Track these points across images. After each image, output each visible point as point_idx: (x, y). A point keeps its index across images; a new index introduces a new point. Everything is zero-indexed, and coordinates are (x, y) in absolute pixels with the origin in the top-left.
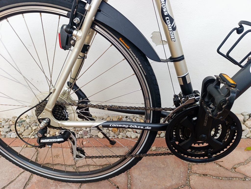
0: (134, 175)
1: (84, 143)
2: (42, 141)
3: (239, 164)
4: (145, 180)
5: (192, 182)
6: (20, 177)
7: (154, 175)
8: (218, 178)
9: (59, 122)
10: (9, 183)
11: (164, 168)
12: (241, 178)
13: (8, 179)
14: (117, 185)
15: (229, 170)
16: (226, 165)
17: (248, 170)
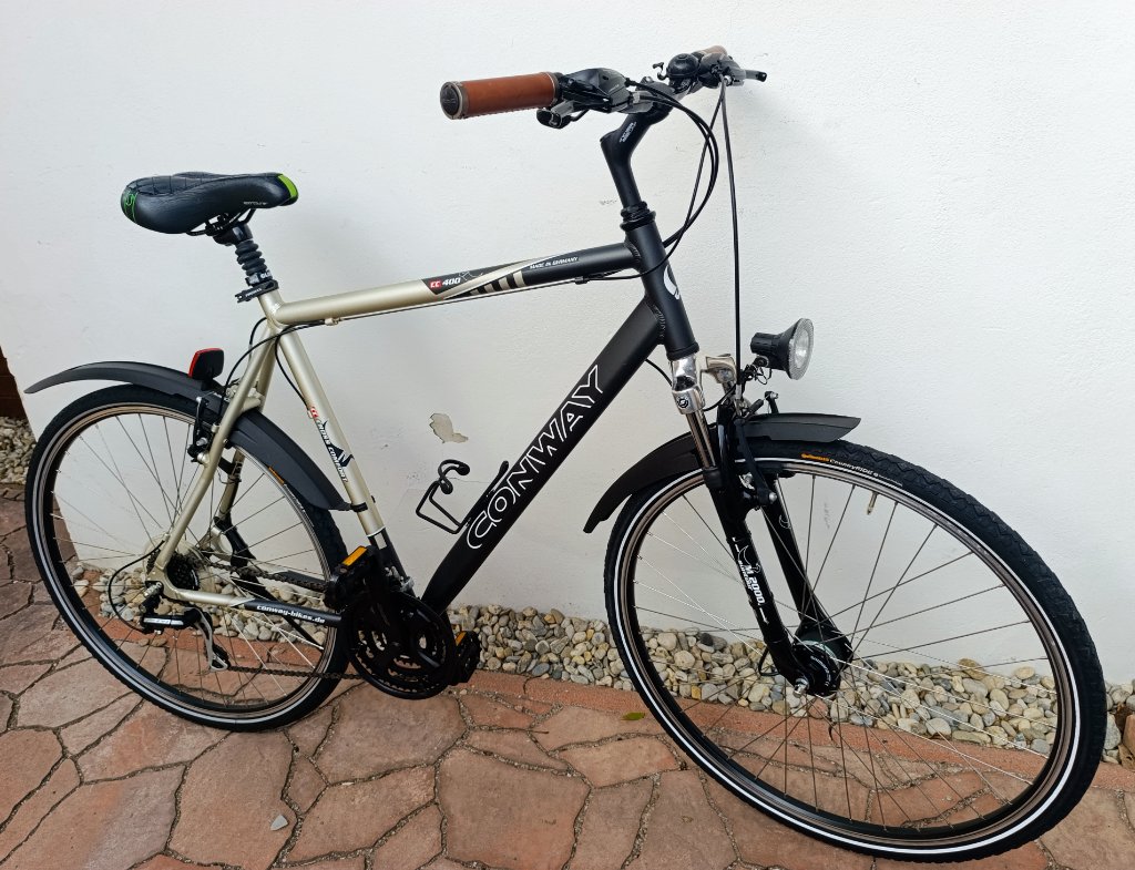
0: (342, 731)
1: (273, 653)
2: (147, 620)
3: (582, 744)
4: (358, 744)
5: (448, 762)
6: (117, 703)
7: (382, 738)
8: (510, 762)
9: (177, 591)
10: (93, 713)
11: (411, 728)
12: (559, 771)
13: (93, 705)
14: (299, 744)
15: (547, 753)
16: (550, 742)
17: (586, 759)
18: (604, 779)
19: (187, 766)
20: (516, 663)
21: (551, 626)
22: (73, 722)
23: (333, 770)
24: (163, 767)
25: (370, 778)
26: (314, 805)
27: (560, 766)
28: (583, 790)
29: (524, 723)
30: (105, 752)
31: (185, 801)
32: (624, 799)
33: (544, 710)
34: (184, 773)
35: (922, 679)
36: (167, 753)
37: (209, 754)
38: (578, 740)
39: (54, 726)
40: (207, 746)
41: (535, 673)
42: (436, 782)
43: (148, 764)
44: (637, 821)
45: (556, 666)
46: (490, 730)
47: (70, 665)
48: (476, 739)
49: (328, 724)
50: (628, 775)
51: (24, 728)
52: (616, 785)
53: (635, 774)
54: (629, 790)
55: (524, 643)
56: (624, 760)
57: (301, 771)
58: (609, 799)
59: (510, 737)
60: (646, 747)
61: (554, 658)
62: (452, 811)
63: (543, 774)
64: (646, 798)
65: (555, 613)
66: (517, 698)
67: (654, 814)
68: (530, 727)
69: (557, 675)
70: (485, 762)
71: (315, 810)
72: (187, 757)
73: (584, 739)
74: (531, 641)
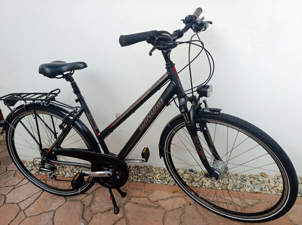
0: (96, 200)
3: (162, 200)
4: (101, 203)
5: (126, 206)
6: (34, 196)
8: (143, 205)
10: (27, 198)
13: (27, 197)
14: (85, 204)
15: (153, 202)
16: (153, 199)
17: (164, 203)
18: (169, 208)
19: (55, 211)
20: (141, 180)
21: (149, 170)
22: (22, 201)
23: (95, 210)
24: (48, 212)
25: (105, 212)
26: (91, 219)
27: (157, 206)
28: (164, 212)
29: (145, 195)
30: (32, 209)
31: (55, 221)
32: (175, 214)
33: (150, 191)
34: (54, 213)
35: (251, 178)
36: (49, 208)
37: (60, 208)
38: (160, 199)
39: (16, 203)
40: (60, 205)
41: (146, 182)
42: (124, 212)
43: (44, 211)
44: (180, 219)
45: (152, 180)
46: (136, 197)
47: (20, 186)
48: (133, 200)
49: (92, 198)
50: (175, 207)
51: (8, 203)
52: (173, 210)
53: (177, 207)
54: (176, 211)
55: (142, 174)
56: (174, 203)
57: (86, 211)
58: (171, 214)
59: (142, 199)
60: (179, 200)
61: (151, 178)
62: (129, 219)
63: (152, 208)
64: (181, 213)
65: (150, 166)
66: (142, 189)
67: (184, 217)
68: (147, 196)
69: (152, 182)
70: (136, 206)
71: (92, 221)
72: (54, 209)
73: (162, 198)
74: (144, 173)
